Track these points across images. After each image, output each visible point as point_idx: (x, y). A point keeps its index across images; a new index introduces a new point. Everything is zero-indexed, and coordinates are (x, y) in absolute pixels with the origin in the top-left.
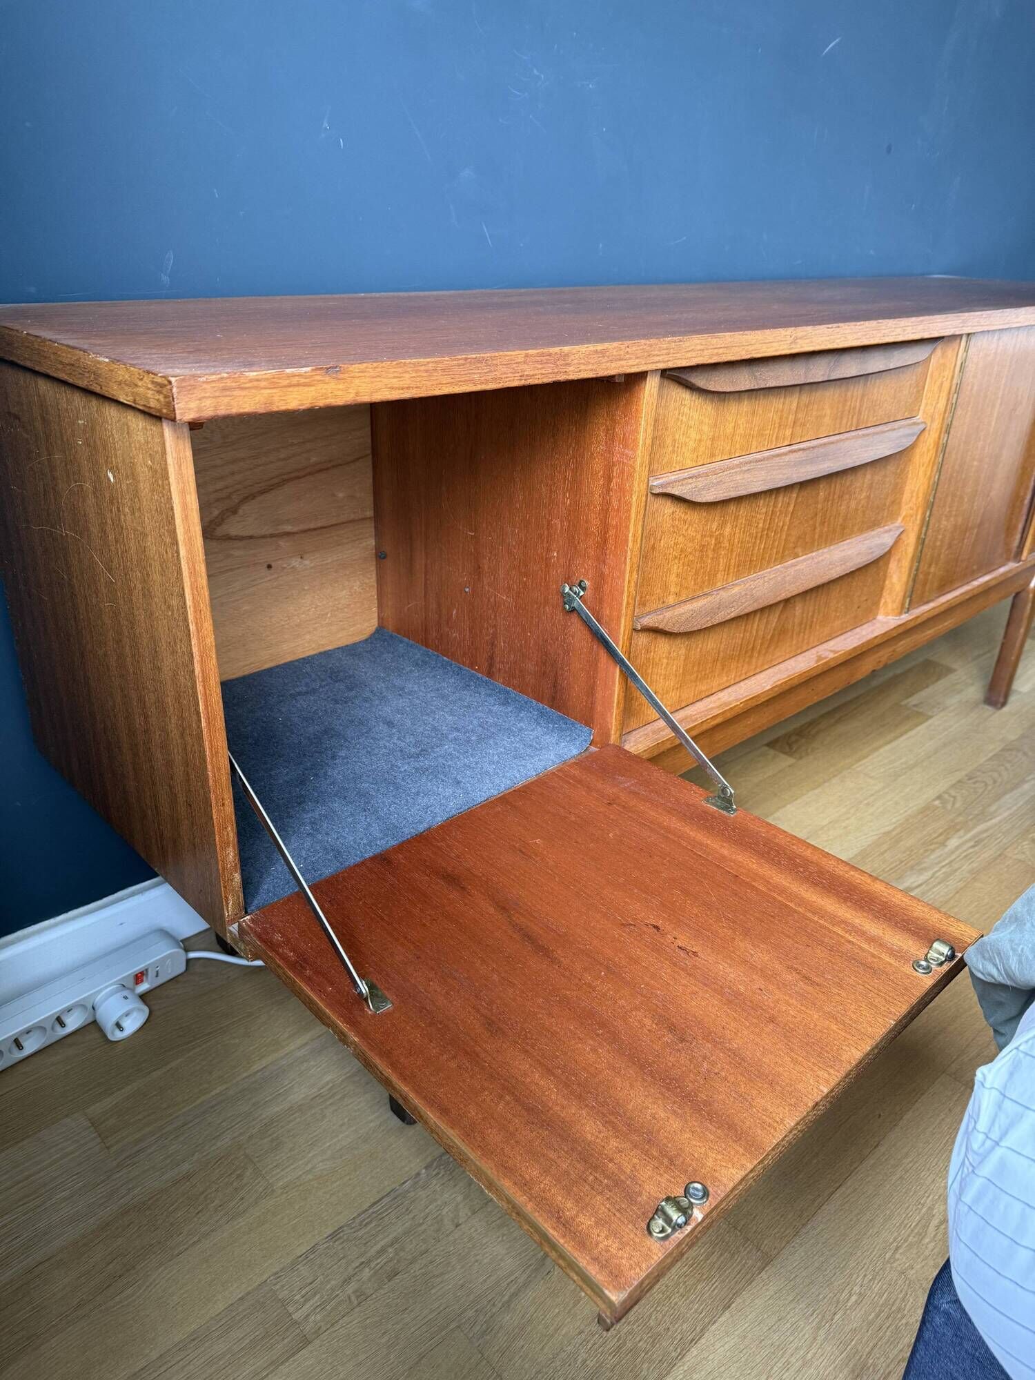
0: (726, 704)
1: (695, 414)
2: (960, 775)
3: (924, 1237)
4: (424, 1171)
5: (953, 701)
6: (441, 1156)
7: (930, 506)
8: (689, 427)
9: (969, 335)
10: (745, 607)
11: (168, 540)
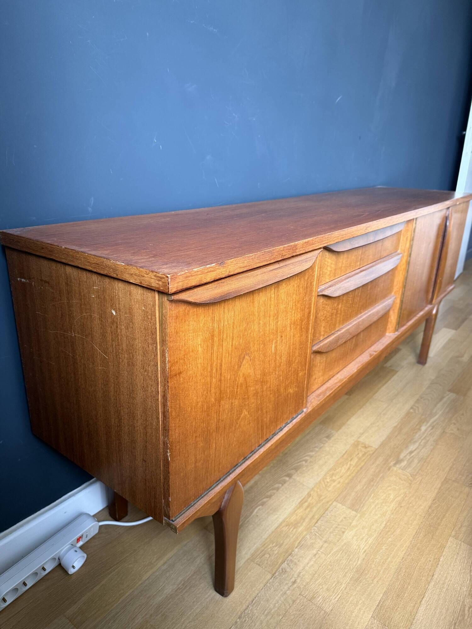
0: (341, 380)
1: (329, 261)
2: (417, 397)
3: (464, 616)
4: (238, 620)
5: (404, 363)
6: (244, 611)
7: (404, 287)
8: (328, 266)
9: (416, 218)
10: (347, 338)
11: (150, 341)
